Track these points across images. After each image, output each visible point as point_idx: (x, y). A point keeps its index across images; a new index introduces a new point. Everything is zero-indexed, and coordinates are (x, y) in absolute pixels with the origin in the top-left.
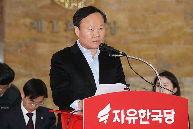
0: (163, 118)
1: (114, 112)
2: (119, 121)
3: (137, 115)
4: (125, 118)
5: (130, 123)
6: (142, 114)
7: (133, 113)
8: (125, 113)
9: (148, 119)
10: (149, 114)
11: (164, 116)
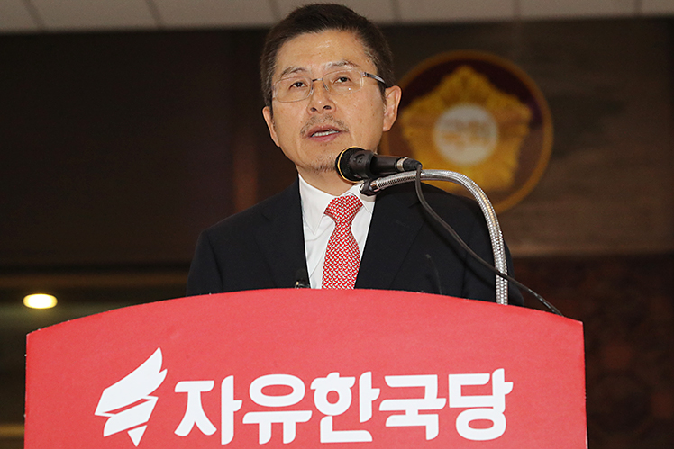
0: (448, 416)
1: (181, 387)
2: (208, 428)
3: (307, 403)
4: (238, 416)
5: (265, 436)
6: (333, 397)
7: (286, 390)
8: (241, 392)
9: (362, 420)
10: (368, 394)
11: (451, 406)
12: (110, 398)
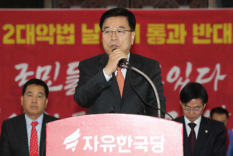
2: (91, 148)
3: (115, 142)
4: (98, 145)
5: (105, 151)
6: (122, 141)
8: (99, 140)
9: (129, 147)
10: (130, 141)
11: (151, 144)
12: (67, 140)
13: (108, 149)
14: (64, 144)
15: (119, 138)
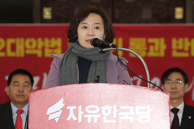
1: (68, 108)
2: (75, 119)
3: (100, 113)
4: (83, 115)
6: (106, 111)
9: (114, 117)
11: (136, 114)
12: (50, 110)
13: (92, 119)
14: (47, 114)
15: (104, 108)
